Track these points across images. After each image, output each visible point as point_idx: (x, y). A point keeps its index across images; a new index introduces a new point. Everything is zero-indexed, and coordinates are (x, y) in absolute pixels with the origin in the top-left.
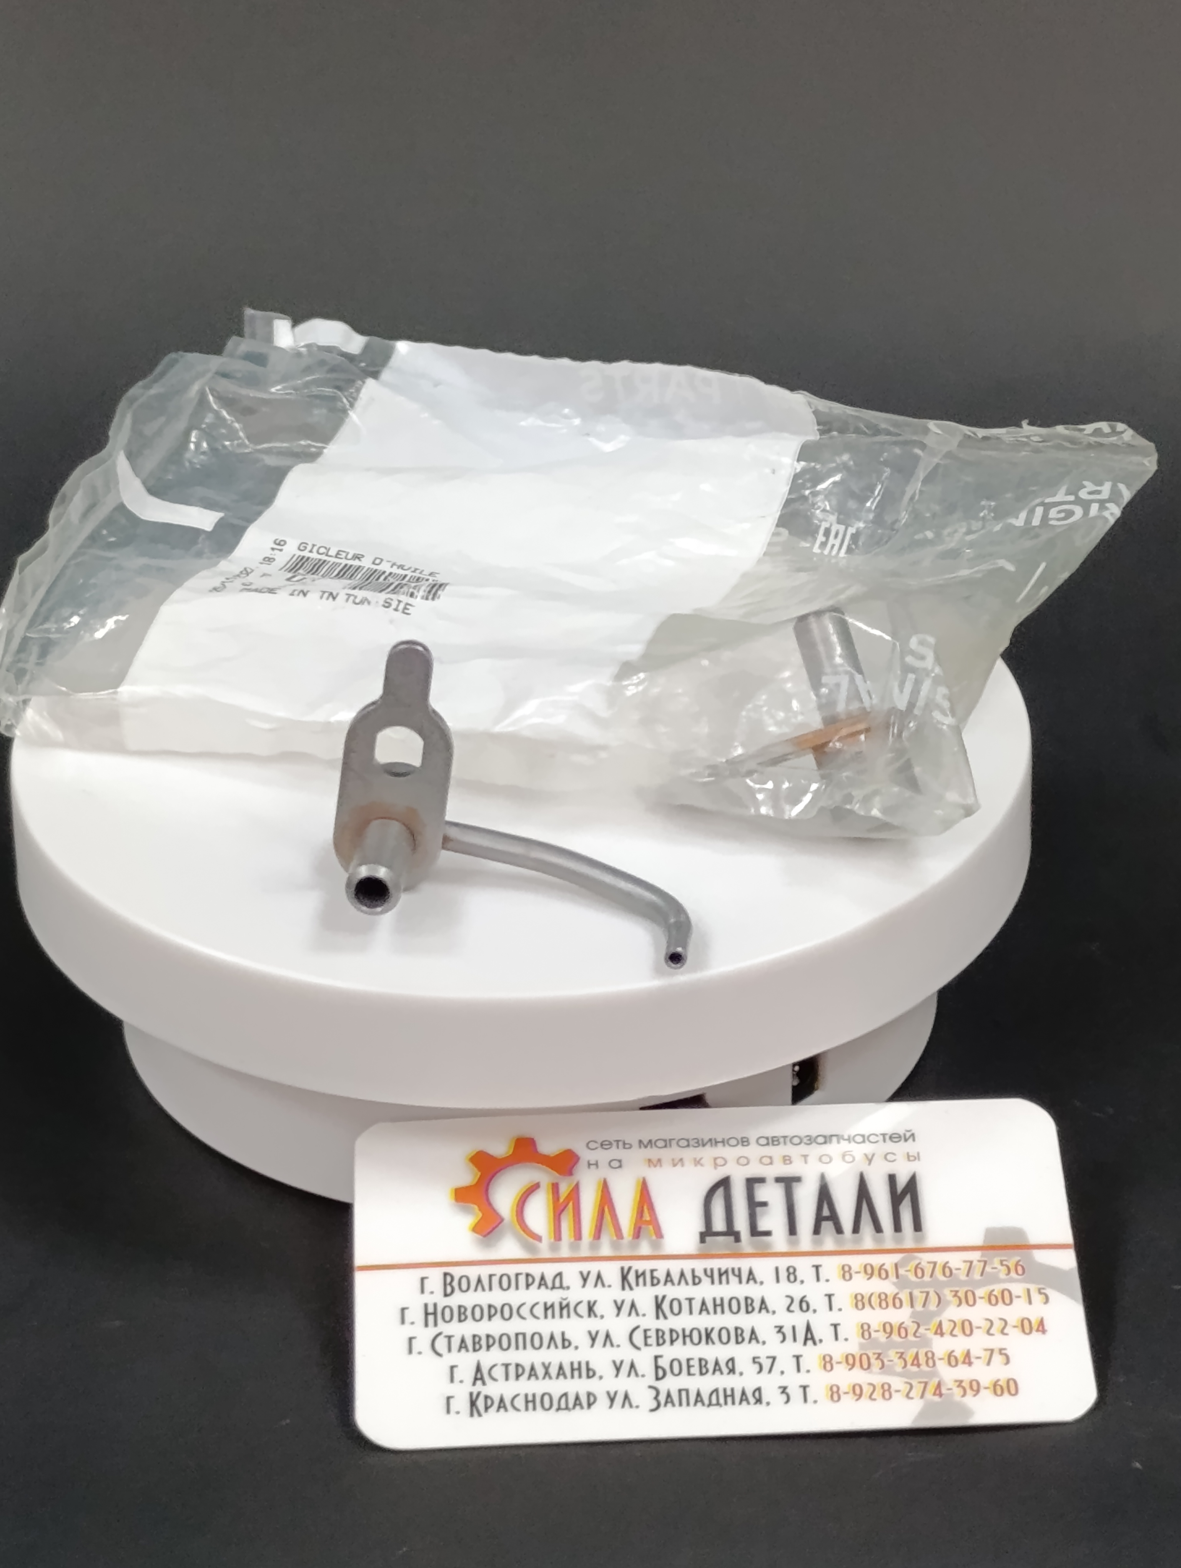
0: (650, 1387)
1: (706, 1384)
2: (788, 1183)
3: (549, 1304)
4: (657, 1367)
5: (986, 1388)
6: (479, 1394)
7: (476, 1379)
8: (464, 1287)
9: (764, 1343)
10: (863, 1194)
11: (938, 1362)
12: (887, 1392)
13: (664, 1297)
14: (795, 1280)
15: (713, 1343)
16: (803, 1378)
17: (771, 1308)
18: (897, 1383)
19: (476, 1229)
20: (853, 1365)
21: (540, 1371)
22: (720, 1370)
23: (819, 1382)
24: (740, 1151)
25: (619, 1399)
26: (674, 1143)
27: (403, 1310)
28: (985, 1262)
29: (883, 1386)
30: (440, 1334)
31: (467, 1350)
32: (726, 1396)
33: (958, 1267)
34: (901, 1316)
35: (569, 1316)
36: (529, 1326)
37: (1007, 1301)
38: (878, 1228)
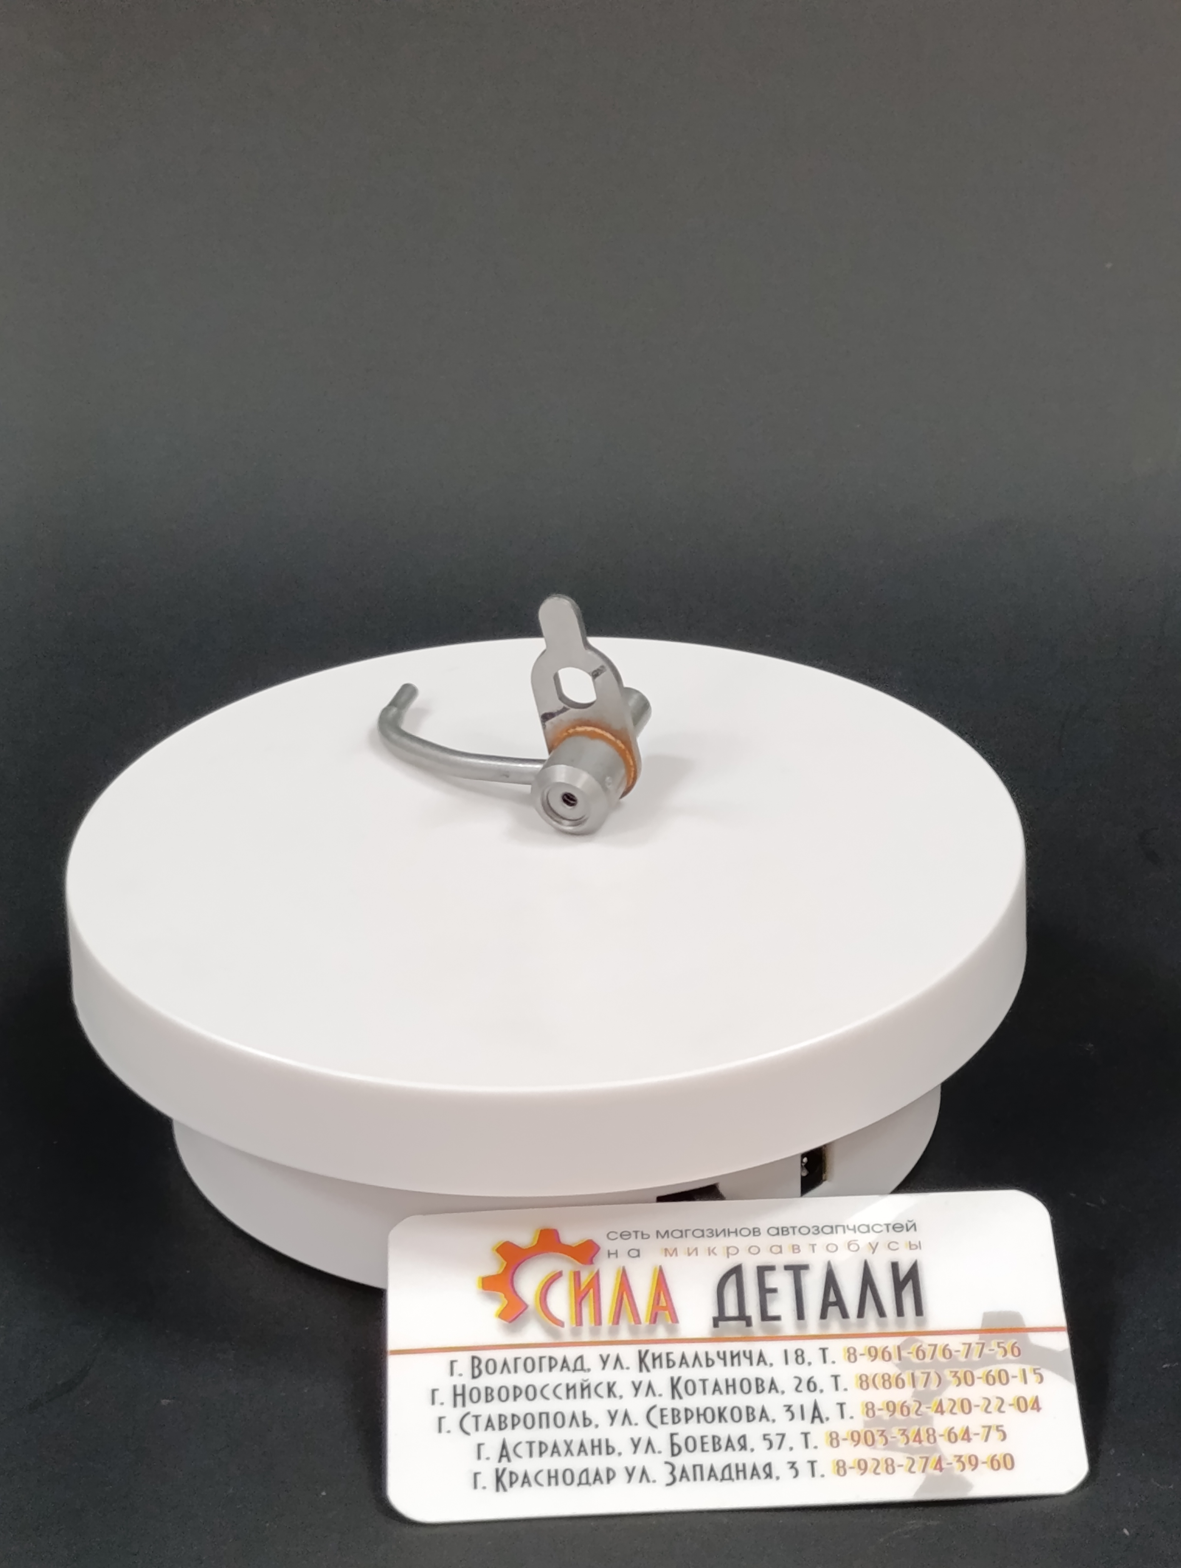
0: (666, 1463)
1: (719, 1459)
2: (797, 1270)
3: (571, 1386)
4: (673, 1444)
5: (984, 1463)
6: (504, 1470)
7: (501, 1456)
8: (491, 1369)
9: (774, 1421)
10: (868, 1281)
11: (938, 1439)
12: (890, 1467)
13: (679, 1379)
14: (803, 1361)
15: (726, 1421)
16: (811, 1454)
17: (780, 1389)
18: (900, 1458)
19: (502, 1315)
20: (858, 1442)
21: (562, 1448)
22: (732, 1446)
23: (826, 1457)
24: (752, 1240)
25: (637, 1474)
26: (689, 1233)
27: (433, 1391)
28: (983, 1344)
29: (886, 1461)
30: (468, 1414)
31: (494, 1429)
32: (738, 1471)
33: (957, 1349)
34: (903, 1395)
35: (589, 1396)
36: (552, 1406)
37: (1004, 1380)
38: (882, 1313)
